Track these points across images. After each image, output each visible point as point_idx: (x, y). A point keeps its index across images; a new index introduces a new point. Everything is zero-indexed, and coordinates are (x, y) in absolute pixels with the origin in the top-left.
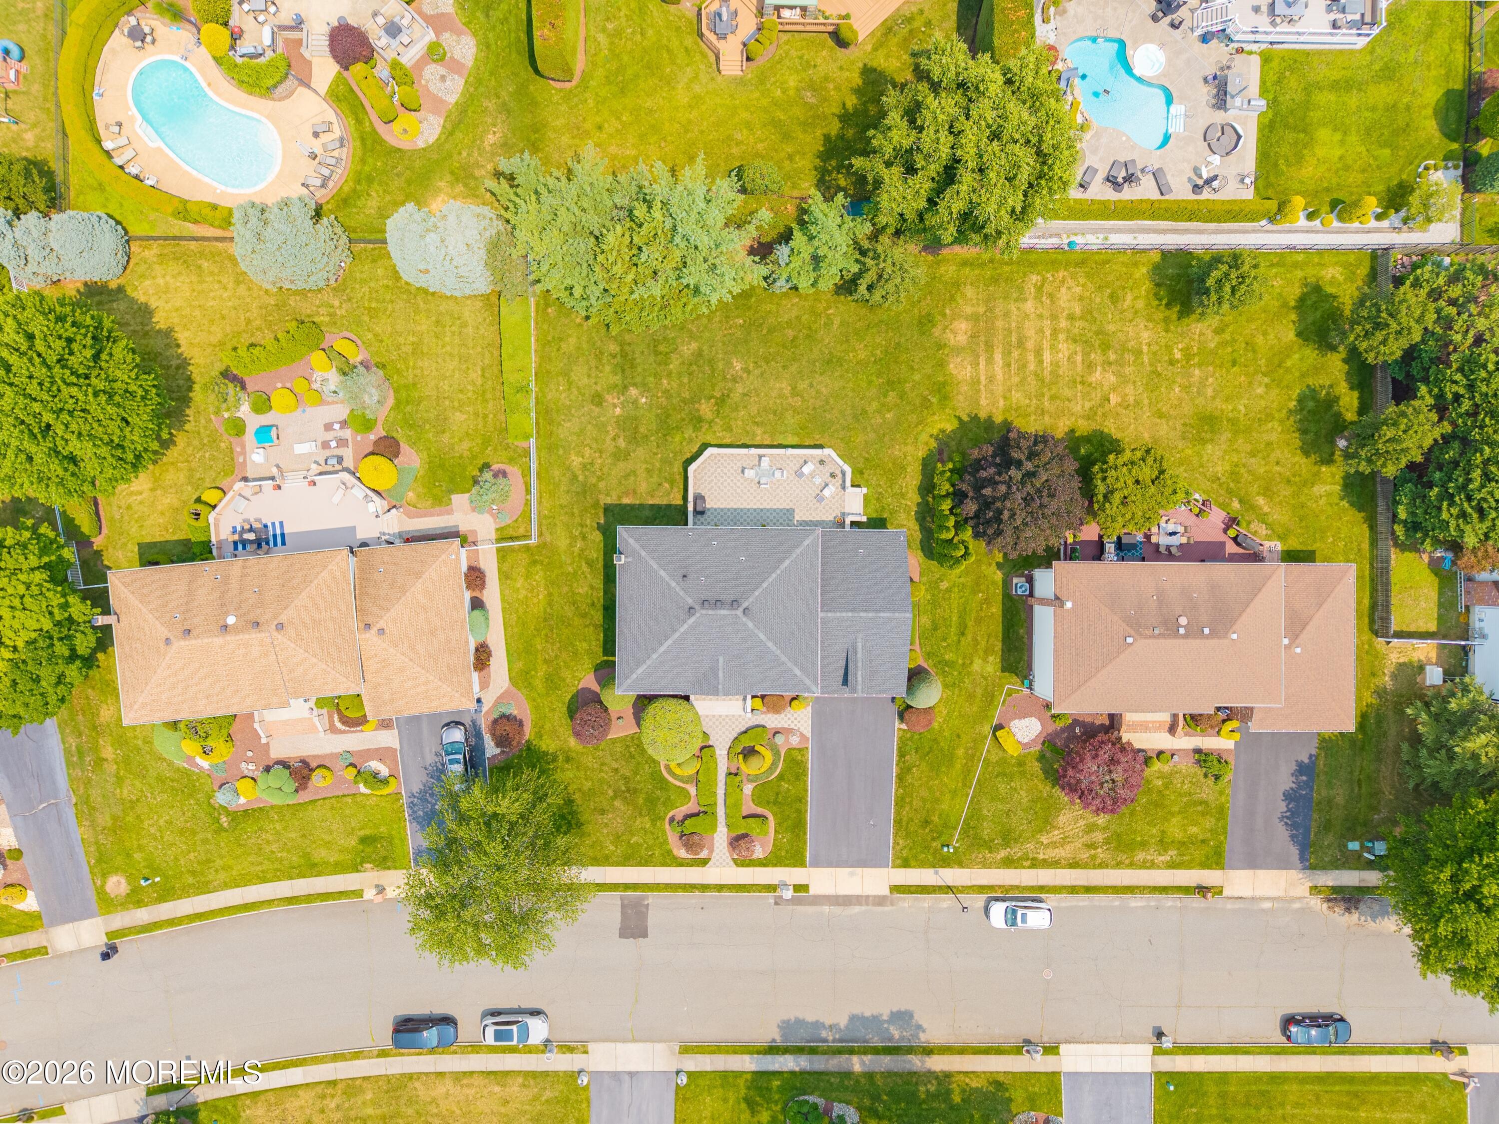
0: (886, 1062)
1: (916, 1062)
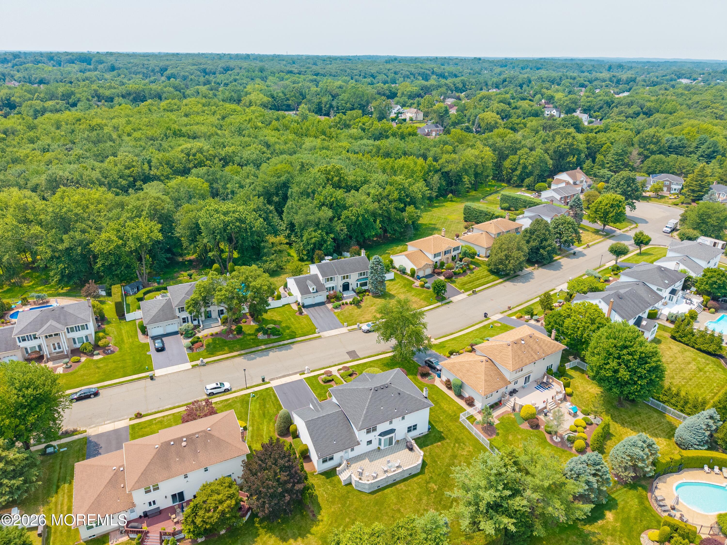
0: (253, 349)
1: (243, 352)
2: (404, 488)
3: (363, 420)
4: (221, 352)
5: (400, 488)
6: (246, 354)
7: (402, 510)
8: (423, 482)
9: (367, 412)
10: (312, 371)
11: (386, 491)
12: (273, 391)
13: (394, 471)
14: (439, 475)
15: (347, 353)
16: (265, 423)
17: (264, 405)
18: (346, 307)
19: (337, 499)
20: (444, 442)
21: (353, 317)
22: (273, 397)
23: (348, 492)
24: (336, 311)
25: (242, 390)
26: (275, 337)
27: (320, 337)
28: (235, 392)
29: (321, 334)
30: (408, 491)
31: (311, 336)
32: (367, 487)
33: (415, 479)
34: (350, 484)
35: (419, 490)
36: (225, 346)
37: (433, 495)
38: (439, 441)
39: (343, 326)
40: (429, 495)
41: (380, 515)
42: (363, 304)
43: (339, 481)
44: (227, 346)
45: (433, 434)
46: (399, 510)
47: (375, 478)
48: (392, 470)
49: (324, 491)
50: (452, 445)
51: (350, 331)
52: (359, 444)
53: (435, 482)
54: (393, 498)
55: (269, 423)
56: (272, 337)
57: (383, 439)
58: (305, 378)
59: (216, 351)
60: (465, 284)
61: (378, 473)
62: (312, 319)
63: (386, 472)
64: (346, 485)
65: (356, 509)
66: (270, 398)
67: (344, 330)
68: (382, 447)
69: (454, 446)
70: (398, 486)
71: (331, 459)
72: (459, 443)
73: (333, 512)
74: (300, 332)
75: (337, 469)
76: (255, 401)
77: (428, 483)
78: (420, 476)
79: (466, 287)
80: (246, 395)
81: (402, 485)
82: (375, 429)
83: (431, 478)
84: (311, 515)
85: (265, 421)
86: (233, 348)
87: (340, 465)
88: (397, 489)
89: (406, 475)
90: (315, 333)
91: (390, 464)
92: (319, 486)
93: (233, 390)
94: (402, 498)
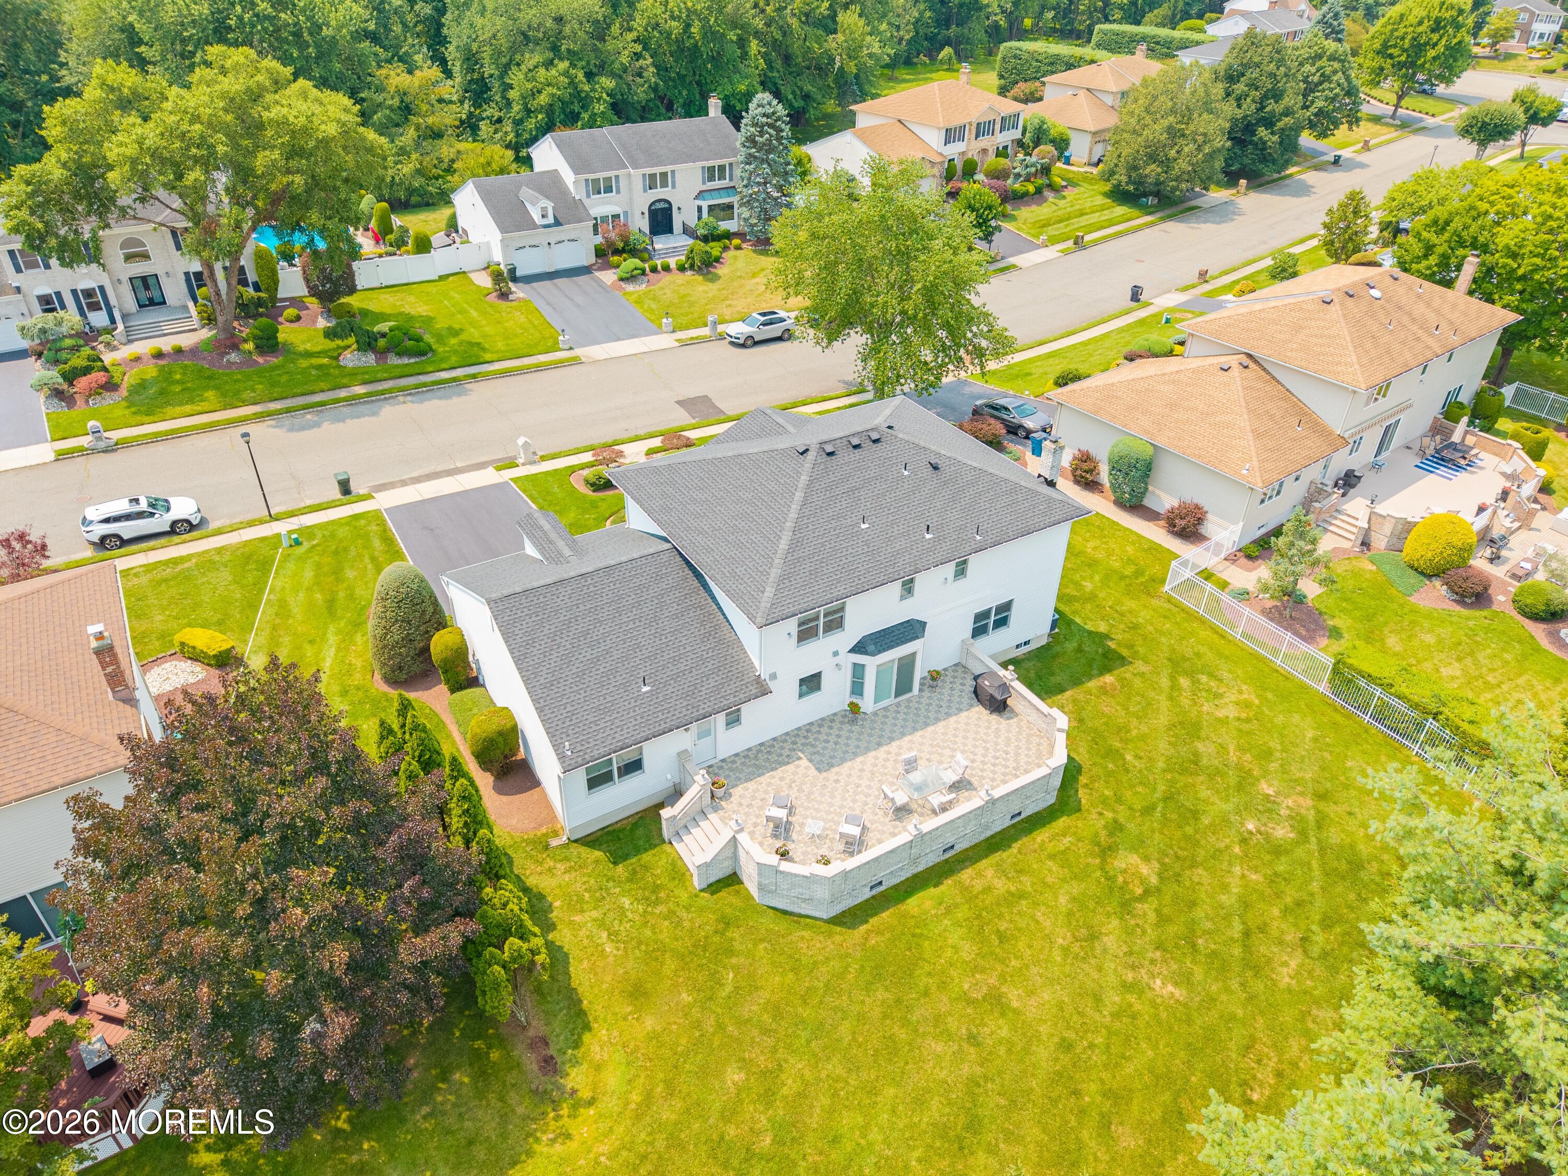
0: (318, 398)
1: (275, 406)
2: (1001, 886)
3: (781, 579)
4: (188, 408)
5: (978, 885)
6: (288, 411)
7: (1013, 996)
8: (1084, 847)
9: (795, 544)
10: (543, 458)
11: (913, 904)
12: (383, 524)
13: (944, 809)
14: (1148, 810)
15: (679, 403)
16: (332, 639)
17: (337, 573)
18: (666, 278)
19: (670, 964)
20: (1125, 672)
21: (691, 304)
22: (377, 543)
23: (726, 923)
24: (630, 288)
25: (251, 524)
26: (406, 361)
27: (576, 361)
28: (219, 532)
29: (578, 352)
30: (1022, 895)
31: (542, 358)
32: (822, 893)
33: (1041, 836)
34: (732, 880)
35: (1076, 888)
36: (207, 388)
37: (1147, 908)
38: (1106, 669)
39: (659, 330)
40: (1126, 906)
41: (902, 1034)
42: (721, 271)
43: (678, 872)
44: (216, 388)
45: (1071, 646)
46: (996, 1000)
47: (852, 846)
48: (937, 800)
49: (601, 924)
50: (1165, 682)
51: (685, 344)
52: (764, 691)
53: (1138, 845)
54: (954, 937)
55: (347, 638)
56: (394, 360)
57: (871, 663)
58: (515, 480)
59: (168, 403)
60: (1046, 224)
61: (867, 818)
62: (546, 310)
63: (902, 812)
64: (715, 887)
65: (777, 1012)
66: (367, 546)
67: (665, 341)
68: (867, 704)
69: (1174, 687)
70: (966, 875)
71: (635, 766)
72: (1191, 674)
73: (653, 1036)
74: (500, 345)
75: (666, 813)
76: (301, 559)
77: (1106, 851)
78: (1062, 822)
79: (1051, 231)
80: (263, 539)
81: (987, 866)
82: (835, 623)
83: (1116, 827)
84: (530, 1061)
85: (332, 629)
86: (237, 393)
87: (677, 793)
88: (965, 889)
89: (1000, 822)
90: (555, 348)
91: (916, 777)
92: (576, 904)
93: (213, 525)
94: (1002, 937)
